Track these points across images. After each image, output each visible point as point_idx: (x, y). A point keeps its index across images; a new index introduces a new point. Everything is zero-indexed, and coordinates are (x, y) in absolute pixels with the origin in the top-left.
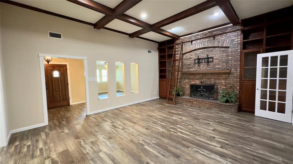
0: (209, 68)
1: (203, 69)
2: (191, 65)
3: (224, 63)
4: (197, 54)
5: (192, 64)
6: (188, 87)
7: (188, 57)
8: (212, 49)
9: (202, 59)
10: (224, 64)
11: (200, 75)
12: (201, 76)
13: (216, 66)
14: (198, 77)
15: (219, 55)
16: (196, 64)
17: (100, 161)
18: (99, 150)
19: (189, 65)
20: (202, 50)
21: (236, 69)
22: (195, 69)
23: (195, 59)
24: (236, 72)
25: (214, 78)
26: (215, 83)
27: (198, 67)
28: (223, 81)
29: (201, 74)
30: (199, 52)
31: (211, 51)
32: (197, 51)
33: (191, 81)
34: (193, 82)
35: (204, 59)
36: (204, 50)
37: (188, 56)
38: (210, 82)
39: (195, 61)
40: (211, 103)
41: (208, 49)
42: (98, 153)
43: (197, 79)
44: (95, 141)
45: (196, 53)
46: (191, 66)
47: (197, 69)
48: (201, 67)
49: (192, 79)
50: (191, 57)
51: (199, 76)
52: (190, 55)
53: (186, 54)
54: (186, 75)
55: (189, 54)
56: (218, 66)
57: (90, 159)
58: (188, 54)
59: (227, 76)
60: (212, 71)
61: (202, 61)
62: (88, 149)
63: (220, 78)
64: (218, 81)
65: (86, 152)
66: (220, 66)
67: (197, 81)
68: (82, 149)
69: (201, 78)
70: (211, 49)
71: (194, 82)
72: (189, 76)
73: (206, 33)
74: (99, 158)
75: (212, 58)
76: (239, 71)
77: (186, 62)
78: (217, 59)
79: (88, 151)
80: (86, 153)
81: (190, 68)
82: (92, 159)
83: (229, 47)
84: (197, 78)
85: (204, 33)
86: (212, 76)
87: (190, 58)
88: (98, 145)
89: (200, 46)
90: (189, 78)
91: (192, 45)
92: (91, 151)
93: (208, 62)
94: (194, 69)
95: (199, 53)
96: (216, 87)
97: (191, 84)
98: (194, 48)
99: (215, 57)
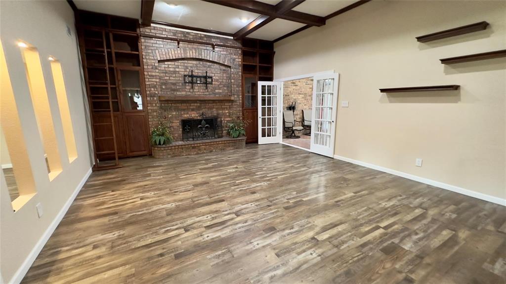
0: (207, 93)
1: (198, 93)
2: (177, 84)
3: (225, 86)
4: (187, 67)
5: (180, 84)
6: (177, 124)
7: (171, 69)
8: (210, 64)
9: (197, 77)
10: (225, 88)
11: (197, 103)
12: (199, 104)
13: (216, 91)
14: (194, 106)
15: (219, 75)
16: (187, 84)
17: (340, 237)
18: (309, 241)
19: (174, 84)
20: (195, 62)
21: (238, 96)
22: (185, 92)
23: (185, 76)
24: (238, 98)
25: (217, 107)
26: (218, 114)
27: (191, 91)
28: (227, 111)
29: (198, 102)
30: (191, 65)
31: (208, 67)
32: (186, 62)
33: (182, 113)
34: (185, 116)
35: (200, 77)
36: (198, 62)
37: (170, 66)
38: (211, 113)
39: (184, 80)
40: (223, 142)
41: (205, 63)
43: (193, 110)
44: (277, 251)
45: (186, 65)
46: (178, 87)
47: (190, 93)
48: (195, 91)
49: (184, 110)
50: (177, 70)
51: (196, 105)
52: (174, 66)
53: (166, 63)
54: (171, 104)
55: (173, 63)
57: (335, 249)
58: (169, 63)
59: (230, 104)
60: (212, 97)
61: (197, 81)
62: (305, 257)
63: (223, 107)
64: (221, 112)
66: (221, 91)
67: (192, 113)
69: (199, 108)
70: (208, 64)
71: (188, 116)
72: (178, 105)
73: (202, 36)
74: (333, 239)
75: (211, 77)
76: (241, 99)
77: (167, 78)
78: (217, 81)
79: (315, 255)
80: (319, 258)
81: (177, 90)
82: (337, 246)
83: (230, 67)
84: (192, 107)
85: (198, 34)
86: (214, 104)
87: (175, 72)
88: (295, 244)
89: (194, 54)
90: (177, 109)
91: (178, 49)
92: (314, 251)
93: (206, 83)
94: (184, 93)
95: (191, 67)
96: (219, 120)
97: (183, 118)
98: (183, 55)
99: (214, 78)
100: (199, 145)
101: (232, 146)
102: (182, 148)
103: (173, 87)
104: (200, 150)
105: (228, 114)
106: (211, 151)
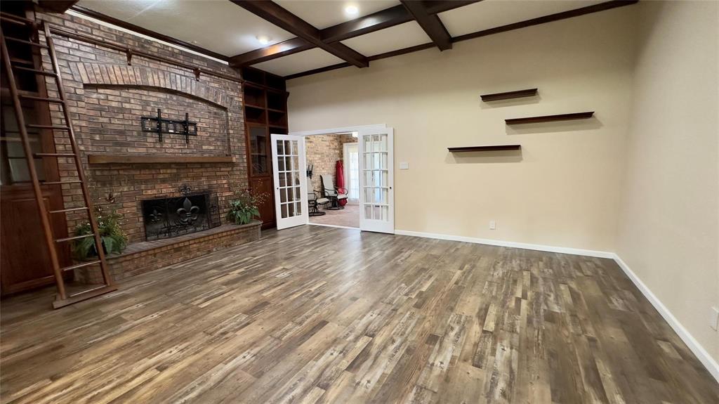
0: (188, 151)
1: (172, 151)
2: (128, 133)
3: (218, 140)
4: (147, 103)
5: (135, 133)
6: (131, 209)
7: (114, 104)
8: (191, 101)
9: (167, 121)
10: (219, 143)
11: (171, 168)
12: (175, 171)
13: (204, 147)
14: (164, 174)
15: (208, 120)
16: (149, 134)
17: (503, 321)
18: (485, 337)
19: (121, 133)
20: (162, 95)
21: (241, 155)
22: (146, 148)
23: (144, 118)
24: (240, 159)
25: (208, 174)
26: (210, 186)
27: (158, 146)
28: (224, 182)
29: (173, 166)
30: (155, 99)
31: (188, 106)
32: (145, 92)
33: (143, 187)
34: (149, 192)
35: (174, 122)
36: (168, 96)
37: (110, 98)
38: (199, 186)
39: (143, 125)
41: (181, 98)
42: (494, 333)
43: (164, 181)
44: (470, 361)
45: (144, 98)
46: (129, 139)
47: (154, 151)
48: (165, 146)
49: (146, 182)
50: (127, 106)
51: (169, 171)
52: (119, 99)
53: (101, 91)
54: (118, 170)
55: (117, 93)
56: (206, 145)
57: (515, 335)
58: (108, 91)
59: (230, 169)
60: (197, 157)
61: (168, 129)
62: (502, 356)
63: (218, 174)
64: (215, 182)
65: (511, 353)
66: (212, 148)
67: (163, 185)
68: (515, 366)
69: (175, 178)
70: (187, 100)
71: (155, 192)
72: (133, 172)
73: (176, 51)
74: (500, 325)
75: (194, 124)
76: (245, 161)
77: (106, 120)
78: (204, 130)
79: (508, 350)
80: (514, 350)
81: (128, 145)
82: (513, 331)
83: (225, 109)
84: (161, 176)
85: (168, 46)
86: (203, 170)
87: (122, 110)
88: (476, 345)
89: (162, 81)
90: (132, 181)
91: (129, 67)
92: (502, 345)
93: (186, 133)
94: (142, 150)
95: (155, 103)
96: (213, 196)
97: (145, 198)
98: (139, 80)
99: (199, 125)
100: (187, 243)
101: (243, 238)
102: (155, 255)
103: (119, 138)
104: (189, 252)
105: (226, 186)
106: (209, 252)
